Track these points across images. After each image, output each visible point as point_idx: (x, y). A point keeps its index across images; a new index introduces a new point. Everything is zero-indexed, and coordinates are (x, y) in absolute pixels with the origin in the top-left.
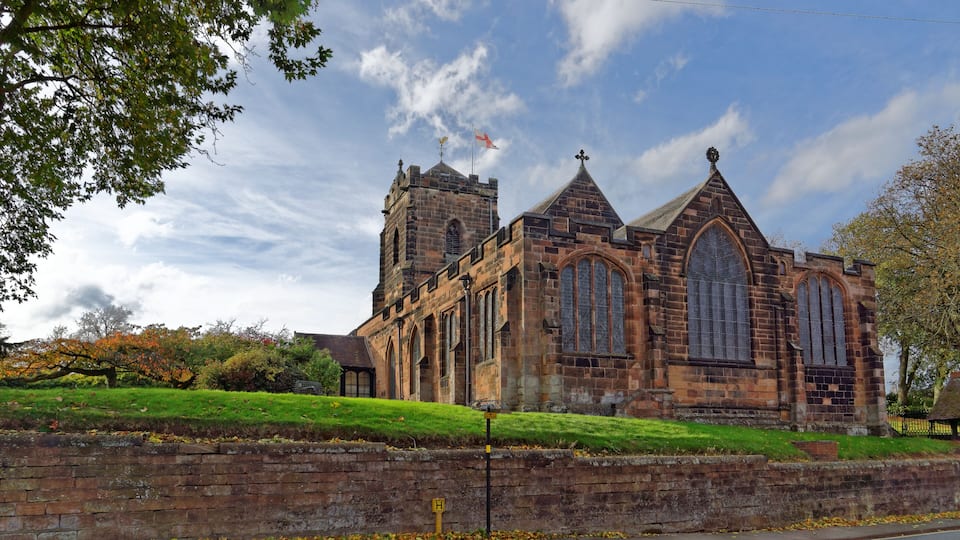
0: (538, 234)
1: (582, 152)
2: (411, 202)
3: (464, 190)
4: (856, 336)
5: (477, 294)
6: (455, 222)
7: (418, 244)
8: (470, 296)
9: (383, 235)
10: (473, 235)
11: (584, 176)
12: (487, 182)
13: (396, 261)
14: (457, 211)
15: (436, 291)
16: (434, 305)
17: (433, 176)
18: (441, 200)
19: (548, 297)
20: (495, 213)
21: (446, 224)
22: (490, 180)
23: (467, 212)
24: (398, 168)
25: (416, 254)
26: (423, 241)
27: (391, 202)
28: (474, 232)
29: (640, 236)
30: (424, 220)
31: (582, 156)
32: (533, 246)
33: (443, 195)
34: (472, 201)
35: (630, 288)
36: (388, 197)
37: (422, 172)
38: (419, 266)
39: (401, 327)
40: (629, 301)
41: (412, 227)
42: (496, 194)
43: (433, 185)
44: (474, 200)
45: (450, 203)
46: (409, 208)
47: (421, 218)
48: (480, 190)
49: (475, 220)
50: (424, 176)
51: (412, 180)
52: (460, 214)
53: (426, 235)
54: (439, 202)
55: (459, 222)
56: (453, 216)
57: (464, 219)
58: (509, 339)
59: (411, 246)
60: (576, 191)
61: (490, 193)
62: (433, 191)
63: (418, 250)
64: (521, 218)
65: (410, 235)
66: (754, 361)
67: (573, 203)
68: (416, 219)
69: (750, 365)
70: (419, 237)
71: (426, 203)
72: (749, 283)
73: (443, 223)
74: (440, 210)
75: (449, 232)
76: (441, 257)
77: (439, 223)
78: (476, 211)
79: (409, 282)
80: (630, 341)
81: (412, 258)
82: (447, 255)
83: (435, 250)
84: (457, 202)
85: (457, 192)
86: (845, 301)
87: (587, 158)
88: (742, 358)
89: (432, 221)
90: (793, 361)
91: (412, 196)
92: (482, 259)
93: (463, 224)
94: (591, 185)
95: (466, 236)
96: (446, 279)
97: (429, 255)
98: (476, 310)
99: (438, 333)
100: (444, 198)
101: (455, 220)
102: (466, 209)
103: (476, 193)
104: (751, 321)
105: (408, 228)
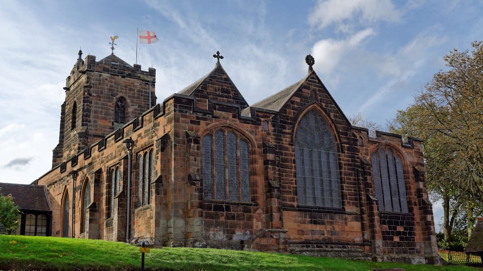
0: (185, 110)
1: (218, 53)
2: (87, 82)
3: (129, 76)
4: (413, 191)
5: (137, 153)
6: (122, 99)
7: (92, 114)
8: (131, 155)
9: (64, 106)
10: (135, 109)
11: (219, 70)
12: (148, 71)
13: (74, 127)
14: (123, 91)
15: (105, 151)
16: (102, 162)
17: (106, 64)
18: (111, 82)
19: (192, 158)
20: (153, 93)
21: (115, 100)
22: (150, 69)
23: (131, 92)
24: (78, 57)
25: (90, 122)
26: (96, 112)
27: (72, 81)
28: (136, 107)
29: (261, 114)
30: (98, 96)
31: (218, 56)
32: (181, 119)
33: (114, 78)
34: (135, 84)
35: (253, 153)
36: (69, 78)
37: (97, 60)
38: (92, 132)
39: (75, 178)
40: (253, 162)
41: (88, 101)
42: (154, 80)
43: (105, 70)
44: (137, 83)
45: (118, 85)
46: (85, 87)
47: (95, 95)
48: (142, 76)
49: (138, 98)
50: (98, 63)
51: (89, 66)
52: (126, 93)
53: (99, 107)
54: (109, 84)
55: (125, 99)
56: (120, 95)
57: (129, 97)
58: (161, 189)
59: (86, 116)
60: (214, 80)
61: (149, 79)
62: (105, 75)
63: (92, 119)
64: (172, 98)
65: (86, 108)
66: (344, 208)
67: (212, 89)
68: (90, 95)
69: (342, 212)
70: (93, 109)
71: (99, 84)
72: (339, 151)
73: (113, 99)
74: (110, 90)
75: (117, 106)
76: (111, 124)
77: (110, 99)
78: (139, 91)
79: (83, 143)
80: (254, 192)
81: (86, 125)
82: (115, 124)
83: (106, 119)
84: (123, 84)
85: (124, 77)
86: (404, 166)
87: (222, 58)
88: (336, 206)
89: (104, 97)
90: (371, 209)
91: (88, 78)
92: (142, 127)
93: (128, 100)
94: (225, 76)
95: (130, 110)
96: (113, 142)
97: (100, 122)
98: (136, 166)
99: (105, 184)
100: (113, 80)
101: (122, 97)
102: (130, 90)
103: (139, 78)
104: (341, 178)
105: (84, 102)
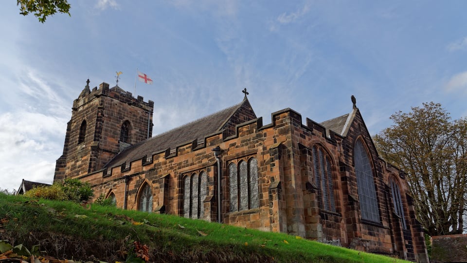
0: (296, 124)
1: (245, 89)
2: (101, 104)
3: (134, 104)
4: (408, 212)
6: (127, 123)
7: (103, 132)
8: (221, 163)
9: (69, 124)
10: (137, 132)
11: (246, 103)
12: (148, 102)
14: (129, 116)
15: (175, 159)
16: (172, 168)
17: (117, 92)
18: (120, 107)
19: (308, 167)
20: (151, 121)
21: (122, 123)
22: (150, 101)
23: (135, 118)
25: (101, 138)
26: (106, 130)
27: (81, 103)
28: (138, 130)
29: (336, 137)
30: (108, 117)
31: (245, 92)
32: (295, 131)
33: (122, 104)
34: (138, 112)
35: (334, 169)
36: (77, 100)
37: (110, 87)
38: (102, 147)
40: (335, 177)
41: (101, 120)
42: (152, 110)
43: (116, 97)
44: (140, 111)
45: (125, 110)
46: (99, 108)
47: (106, 116)
48: (143, 106)
49: (139, 123)
50: (111, 90)
51: (104, 91)
52: (131, 117)
53: (109, 127)
54: (118, 108)
55: (129, 123)
56: (126, 118)
57: (133, 121)
59: (98, 131)
60: (244, 111)
61: (149, 109)
62: (116, 101)
63: (103, 135)
64: (287, 112)
65: (98, 126)
66: (382, 223)
67: (242, 117)
68: (103, 116)
69: (380, 226)
70: (104, 127)
71: (111, 107)
72: (374, 176)
73: (120, 121)
74: (119, 113)
75: (122, 128)
76: (117, 142)
77: (118, 121)
78: (140, 118)
79: (95, 156)
80: (338, 204)
81: (98, 140)
82: (120, 142)
83: (114, 138)
84: (129, 110)
85: (130, 104)
86: (401, 192)
87: (248, 94)
88: (377, 220)
89: (114, 119)
90: (398, 225)
91: (102, 101)
92: (237, 137)
93: (132, 124)
94: (250, 109)
95: (133, 132)
97: (109, 140)
98: (227, 173)
99: (177, 188)
100: (122, 106)
101: (127, 121)
102: (134, 116)
103: (141, 107)
104: (378, 198)
105: (97, 120)
